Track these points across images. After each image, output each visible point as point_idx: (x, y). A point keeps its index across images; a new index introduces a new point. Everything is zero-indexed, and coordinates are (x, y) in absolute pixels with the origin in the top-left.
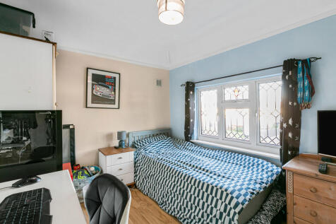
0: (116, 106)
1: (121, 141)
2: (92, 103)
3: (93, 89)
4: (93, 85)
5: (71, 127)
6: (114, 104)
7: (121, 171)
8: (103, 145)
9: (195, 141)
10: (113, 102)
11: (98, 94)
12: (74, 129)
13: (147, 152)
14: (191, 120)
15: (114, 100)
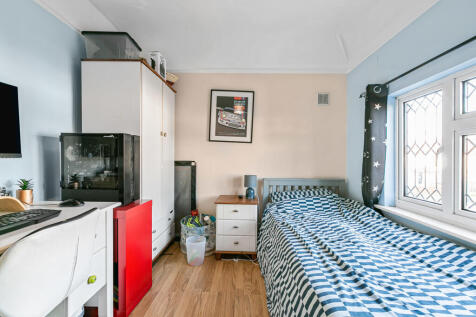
0: (248, 139)
1: (250, 189)
2: (217, 134)
3: (217, 116)
4: (218, 111)
5: (193, 164)
6: (245, 136)
7: (235, 230)
8: (229, 191)
9: (385, 207)
10: (243, 133)
11: (224, 123)
12: (195, 167)
13: (280, 210)
14: (376, 164)
15: (245, 131)
